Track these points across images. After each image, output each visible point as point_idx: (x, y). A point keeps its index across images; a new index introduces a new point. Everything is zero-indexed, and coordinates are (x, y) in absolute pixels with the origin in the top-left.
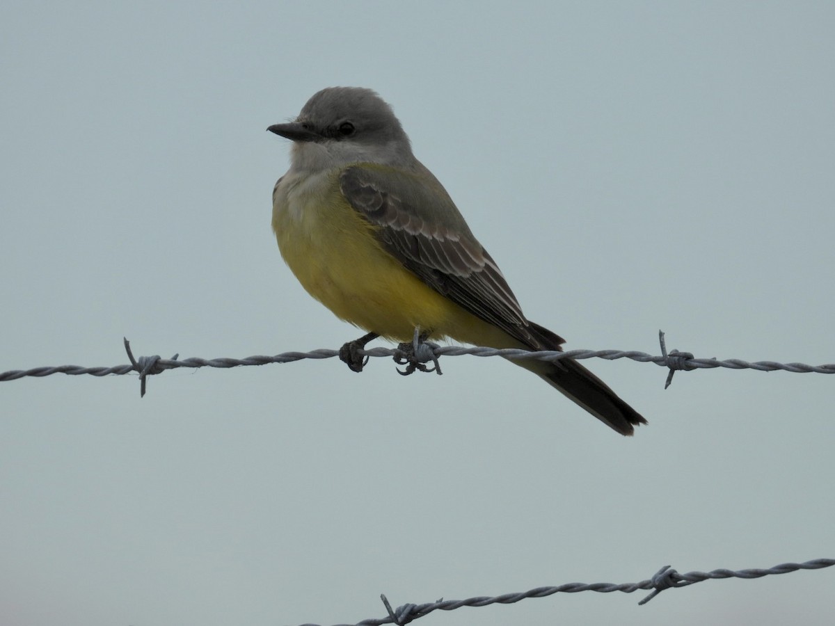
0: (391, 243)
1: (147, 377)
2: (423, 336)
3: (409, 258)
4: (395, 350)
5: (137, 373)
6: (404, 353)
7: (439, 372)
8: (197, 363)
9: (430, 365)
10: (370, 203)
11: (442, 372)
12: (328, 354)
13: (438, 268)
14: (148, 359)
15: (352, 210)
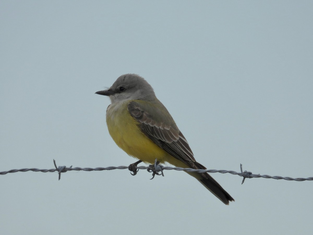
0: (143, 129)
1: (61, 173)
2: (158, 163)
3: (149, 134)
4: (148, 167)
5: (57, 172)
6: (151, 168)
7: (163, 175)
8: (79, 169)
9: (160, 173)
10: (137, 114)
11: (164, 175)
12: (124, 168)
13: (160, 139)
14: (61, 167)
15: (131, 117)
